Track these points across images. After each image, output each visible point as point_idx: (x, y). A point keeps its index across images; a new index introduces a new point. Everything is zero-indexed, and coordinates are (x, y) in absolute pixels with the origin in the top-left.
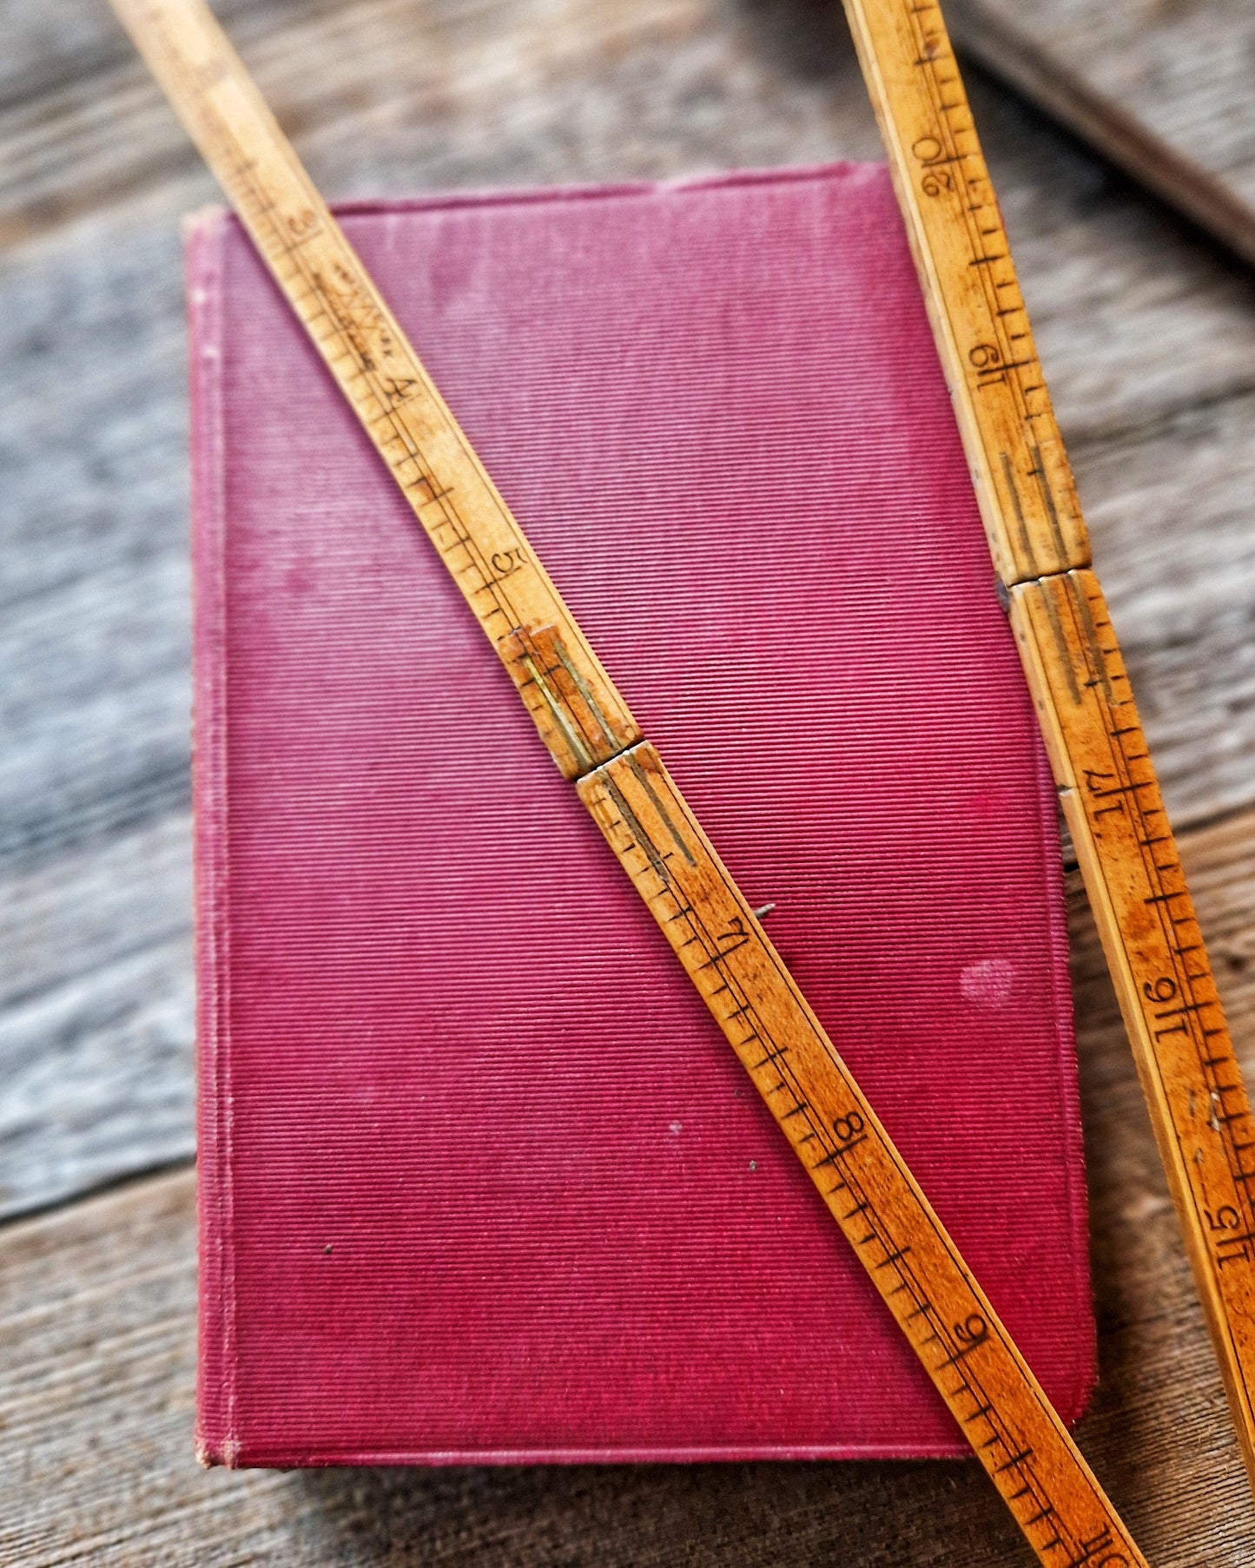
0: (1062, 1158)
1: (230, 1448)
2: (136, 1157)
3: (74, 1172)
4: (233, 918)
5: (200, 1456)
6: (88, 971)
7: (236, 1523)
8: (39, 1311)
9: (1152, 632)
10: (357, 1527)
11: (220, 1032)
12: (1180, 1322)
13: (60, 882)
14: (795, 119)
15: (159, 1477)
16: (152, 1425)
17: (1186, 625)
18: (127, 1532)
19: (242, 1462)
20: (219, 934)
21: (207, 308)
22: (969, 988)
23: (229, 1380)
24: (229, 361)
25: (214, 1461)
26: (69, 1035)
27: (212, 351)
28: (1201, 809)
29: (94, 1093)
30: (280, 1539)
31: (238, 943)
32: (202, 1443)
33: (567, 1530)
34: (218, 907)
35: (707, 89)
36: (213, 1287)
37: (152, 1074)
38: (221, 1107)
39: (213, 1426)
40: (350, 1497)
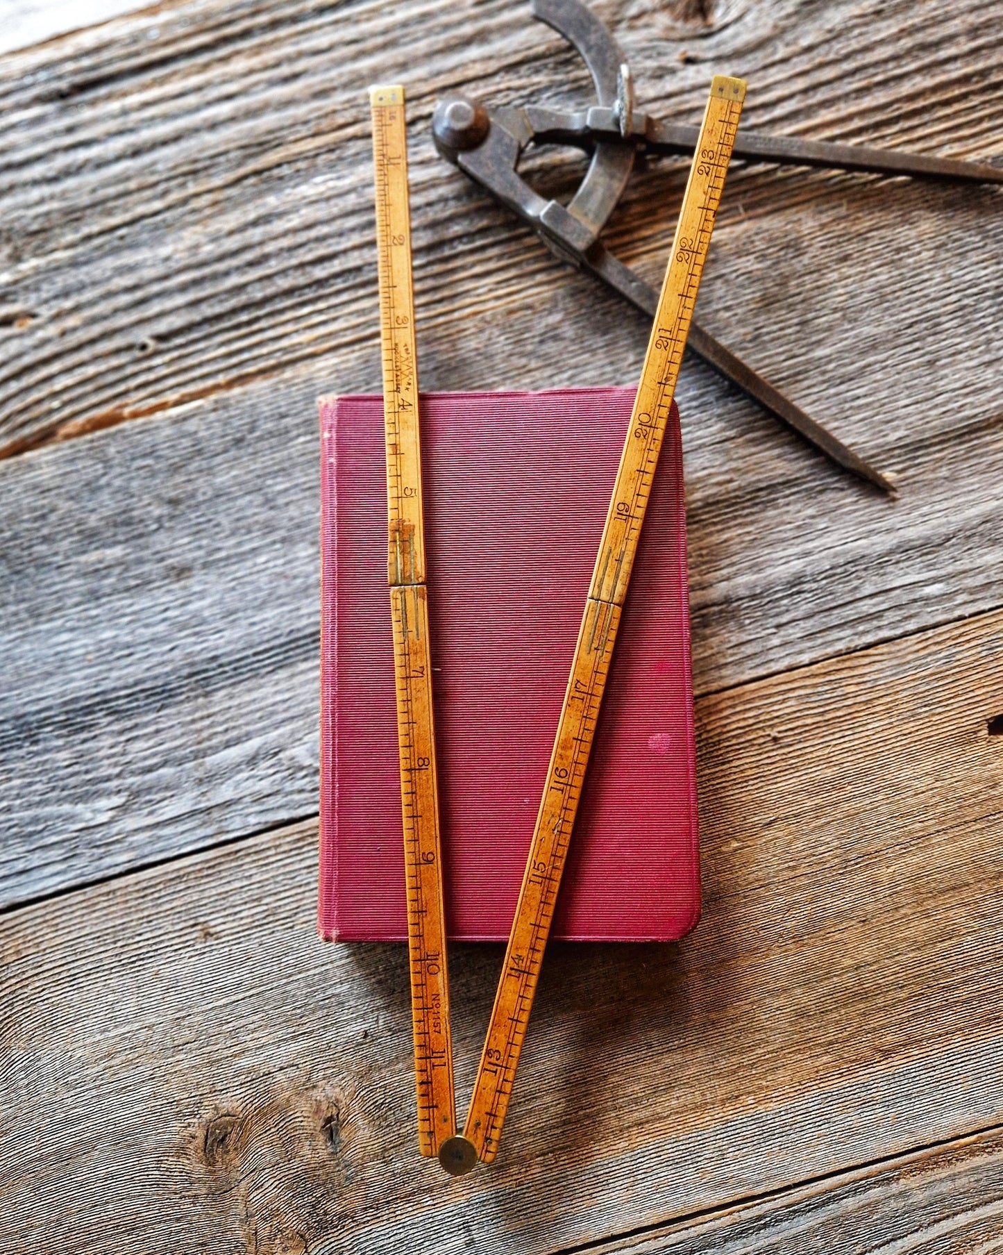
0: (688, 817)
1: (334, 933)
2: (284, 815)
3: (254, 821)
4: (340, 708)
5: (321, 937)
6: (264, 730)
7: (325, 980)
8: (237, 885)
9: (743, 592)
10: (379, 982)
11: (334, 757)
12: (745, 897)
13: (250, 690)
14: (593, 352)
15: (290, 959)
16: (288, 935)
17: (758, 591)
18: (275, 984)
19: (339, 940)
20: (333, 714)
21: (330, 439)
22: (652, 746)
23: (335, 904)
24: (341, 464)
25: (328, 939)
26: (252, 761)
27: (333, 460)
28: (762, 671)
29: (265, 786)
30: (346, 987)
31: (341, 718)
32: (322, 931)
33: (474, 984)
34: (333, 702)
35: (552, 335)
36: (328, 864)
37: (292, 777)
38: (334, 788)
39: (327, 923)
40: (377, 968)
